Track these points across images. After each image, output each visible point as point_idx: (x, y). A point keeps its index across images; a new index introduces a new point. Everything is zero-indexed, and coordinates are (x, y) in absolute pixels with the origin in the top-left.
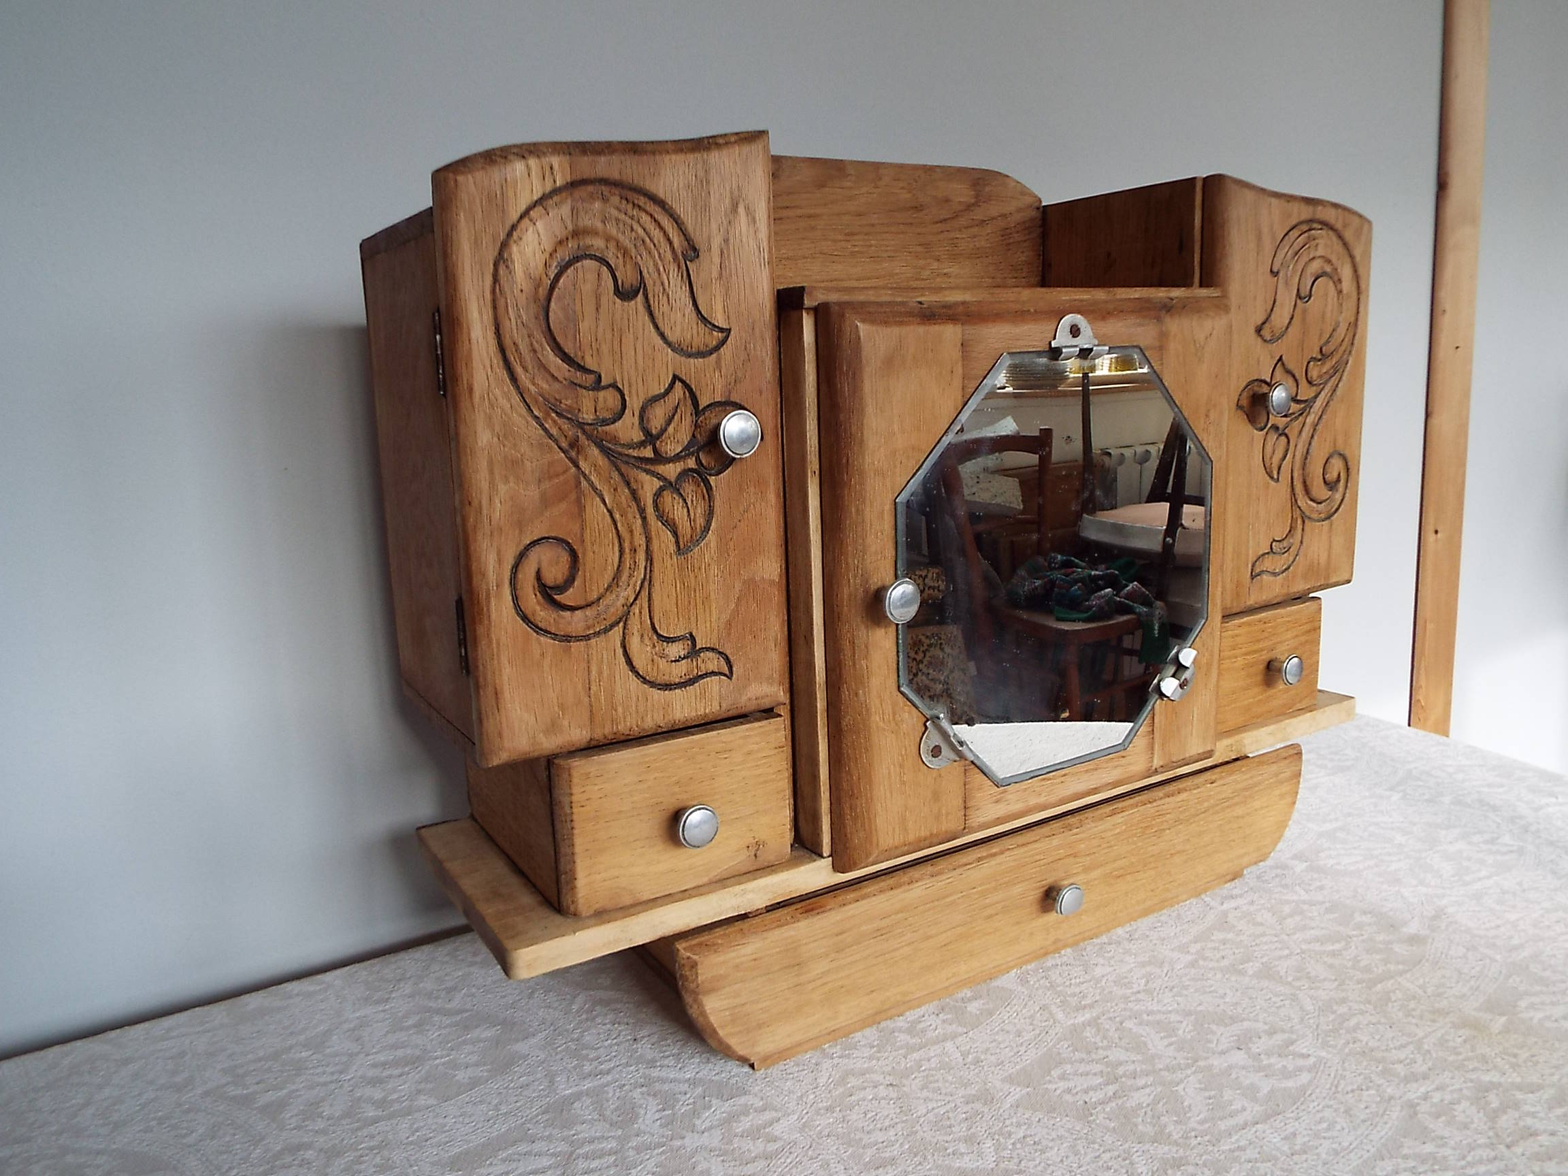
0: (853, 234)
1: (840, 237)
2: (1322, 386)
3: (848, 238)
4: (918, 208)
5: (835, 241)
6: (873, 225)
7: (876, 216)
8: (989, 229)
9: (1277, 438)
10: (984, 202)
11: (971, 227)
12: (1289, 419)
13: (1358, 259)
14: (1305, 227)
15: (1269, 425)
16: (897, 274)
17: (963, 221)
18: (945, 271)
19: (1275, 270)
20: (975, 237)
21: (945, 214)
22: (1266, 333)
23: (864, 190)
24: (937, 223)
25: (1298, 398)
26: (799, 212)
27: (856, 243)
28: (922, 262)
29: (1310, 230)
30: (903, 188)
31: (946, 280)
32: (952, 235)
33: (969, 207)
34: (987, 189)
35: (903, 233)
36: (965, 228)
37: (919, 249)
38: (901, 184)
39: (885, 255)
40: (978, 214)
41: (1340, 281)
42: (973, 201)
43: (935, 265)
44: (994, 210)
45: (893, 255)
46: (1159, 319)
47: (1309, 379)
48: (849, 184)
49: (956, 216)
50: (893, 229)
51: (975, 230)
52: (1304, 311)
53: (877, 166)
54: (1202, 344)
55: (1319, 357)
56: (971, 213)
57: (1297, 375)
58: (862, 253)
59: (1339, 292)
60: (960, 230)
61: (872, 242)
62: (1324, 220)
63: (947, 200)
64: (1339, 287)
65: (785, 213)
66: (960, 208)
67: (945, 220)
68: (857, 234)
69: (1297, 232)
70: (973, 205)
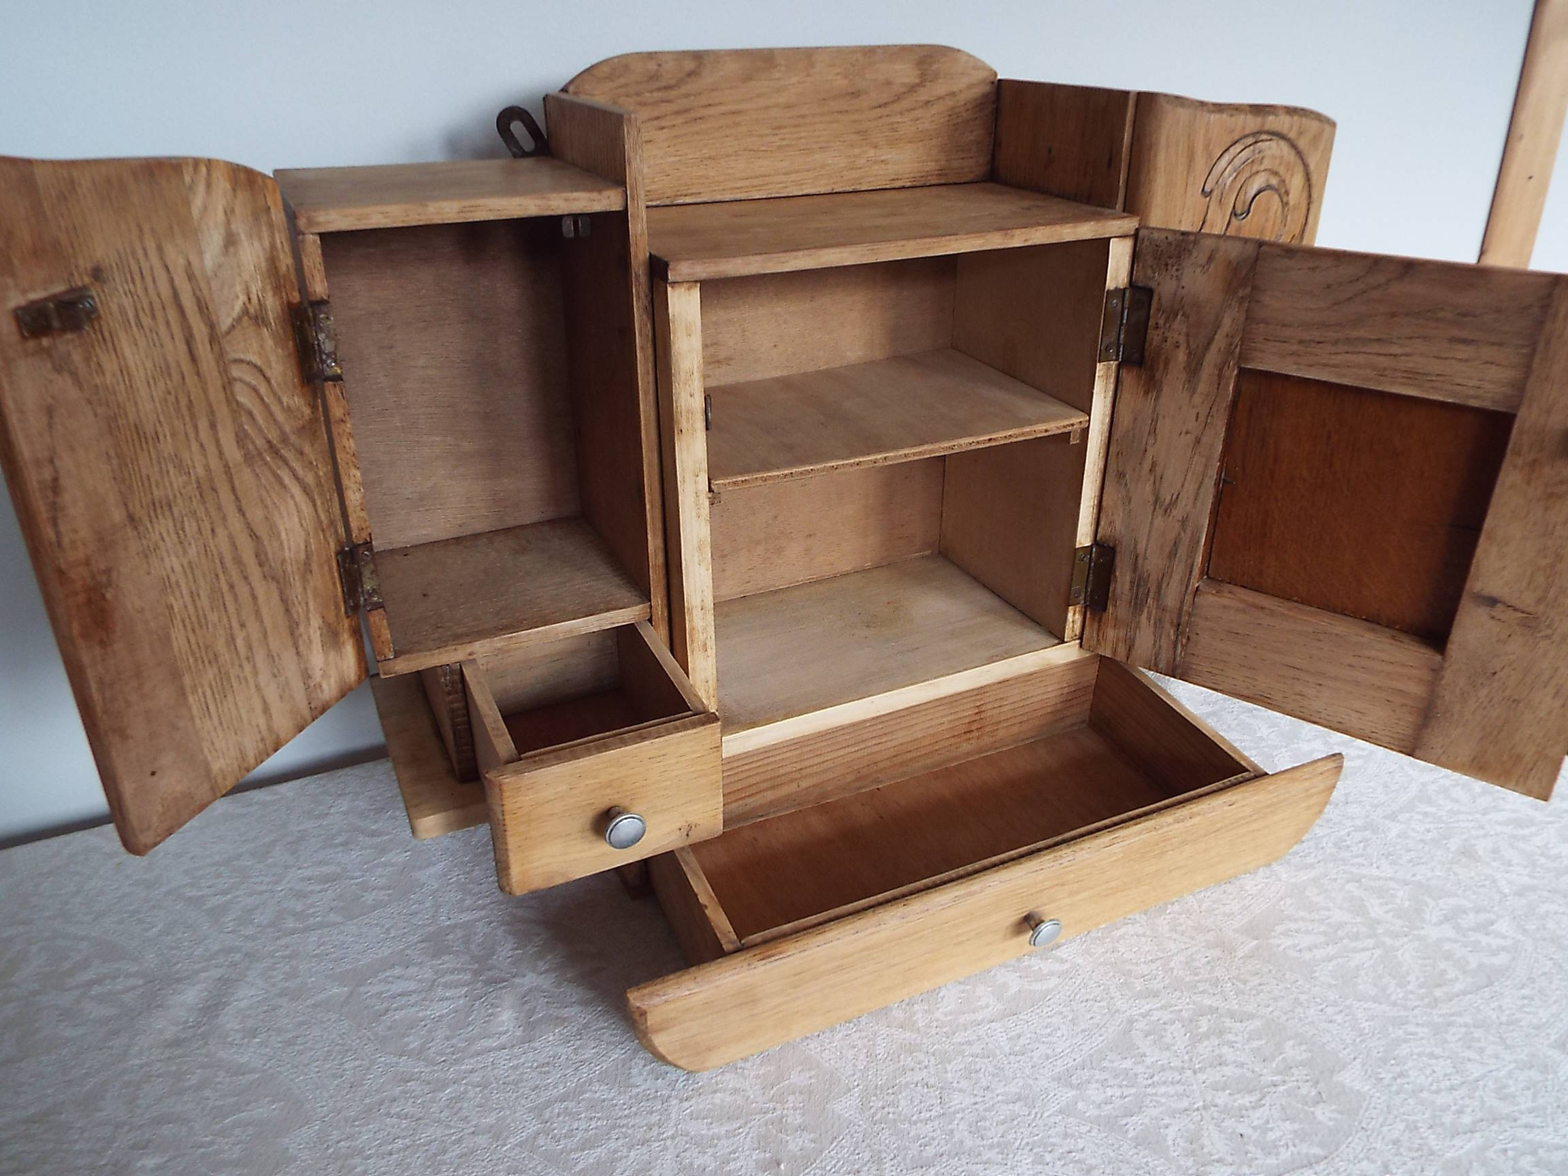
0: (780, 128)
1: (767, 132)
3: (776, 132)
4: (855, 94)
5: (761, 136)
6: (804, 116)
7: (807, 106)
8: (934, 110)
10: (931, 81)
11: (913, 109)
13: (1312, 167)
14: (1250, 140)
16: (828, 165)
17: (905, 104)
18: (883, 158)
20: (918, 119)
21: (885, 98)
23: (794, 79)
24: (876, 108)
26: (723, 109)
27: (786, 136)
28: (857, 151)
29: (1256, 142)
30: (838, 74)
31: (884, 166)
32: (892, 119)
33: (912, 88)
34: (935, 66)
35: (837, 122)
36: (907, 111)
37: (854, 137)
38: (838, 70)
39: (815, 146)
40: (923, 95)
41: (1287, 193)
42: (917, 81)
43: (871, 153)
44: (940, 88)
45: (824, 145)
48: (777, 75)
49: (898, 98)
50: (826, 119)
51: (919, 113)
53: (809, 51)
56: (915, 94)
58: (791, 146)
59: (1285, 204)
60: (901, 114)
61: (803, 134)
62: (1276, 129)
63: (888, 83)
64: (1285, 200)
65: (706, 112)
66: (902, 90)
67: (886, 104)
68: (785, 127)
69: (1238, 147)
70: (917, 85)
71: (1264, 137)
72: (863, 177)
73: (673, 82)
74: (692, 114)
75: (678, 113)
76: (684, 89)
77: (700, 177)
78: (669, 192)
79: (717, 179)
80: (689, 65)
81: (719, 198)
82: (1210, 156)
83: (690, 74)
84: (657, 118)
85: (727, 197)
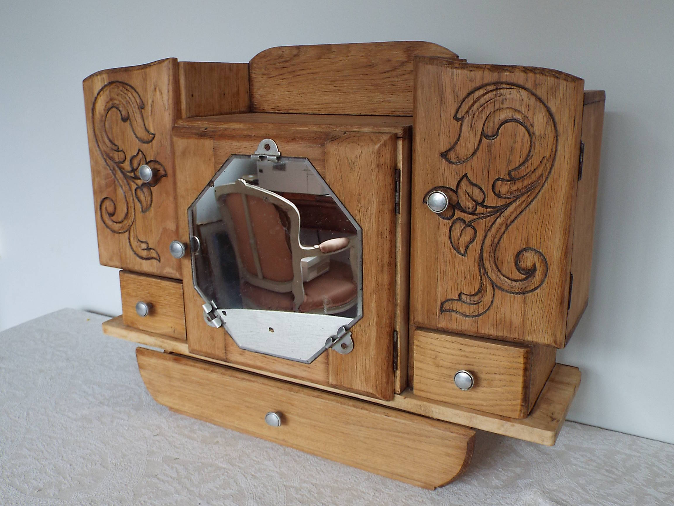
0: (334, 81)
1: (328, 83)
2: (512, 200)
3: (332, 83)
4: (371, 66)
5: (326, 85)
6: (345, 76)
7: (347, 71)
9: (464, 228)
10: (414, 60)
11: (404, 75)
12: (475, 217)
13: (553, 109)
15: (455, 218)
16: (358, 101)
17: (399, 72)
18: (387, 99)
19: (459, 115)
20: (407, 80)
21: (387, 68)
22: (452, 156)
23: (341, 59)
24: (382, 73)
25: (485, 204)
26: (308, 71)
27: (337, 85)
28: (373, 95)
29: (497, 89)
30: (362, 56)
31: (388, 104)
32: (392, 79)
33: (403, 64)
34: (416, 52)
35: (362, 79)
36: (400, 75)
37: (372, 88)
38: (362, 54)
39: (351, 91)
40: (409, 67)
41: (532, 125)
42: (405, 60)
43: (381, 96)
45: (356, 91)
46: (322, 145)
47: (497, 192)
48: (333, 56)
49: (395, 69)
50: (356, 78)
51: (406, 76)
52: (490, 146)
53: (348, 46)
54: (353, 161)
55: (508, 178)
56: (404, 67)
57: (483, 189)
58: (339, 90)
59: (531, 135)
60: (397, 77)
61: (345, 85)
62: (512, 81)
63: (389, 61)
64: (531, 131)
65: (302, 72)
66: (398, 64)
67: (388, 72)
68: (336, 81)
69: (482, 92)
70: (406, 62)
71: (504, 86)
72: (376, 108)
73: (288, 59)
74: (296, 73)
75: (290, 72)
76: (293, 62)
77: (299, 102)
78: (286, 108)
79: (306, 103)
80: (295, 52)
81: (306, 112)
82: (456, 95)
83: (295, 56)
84: (281, 75)
85: (311, 112)
